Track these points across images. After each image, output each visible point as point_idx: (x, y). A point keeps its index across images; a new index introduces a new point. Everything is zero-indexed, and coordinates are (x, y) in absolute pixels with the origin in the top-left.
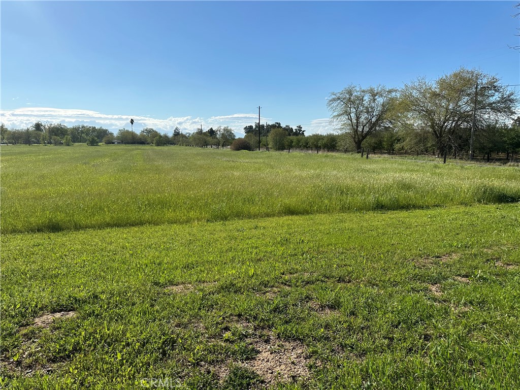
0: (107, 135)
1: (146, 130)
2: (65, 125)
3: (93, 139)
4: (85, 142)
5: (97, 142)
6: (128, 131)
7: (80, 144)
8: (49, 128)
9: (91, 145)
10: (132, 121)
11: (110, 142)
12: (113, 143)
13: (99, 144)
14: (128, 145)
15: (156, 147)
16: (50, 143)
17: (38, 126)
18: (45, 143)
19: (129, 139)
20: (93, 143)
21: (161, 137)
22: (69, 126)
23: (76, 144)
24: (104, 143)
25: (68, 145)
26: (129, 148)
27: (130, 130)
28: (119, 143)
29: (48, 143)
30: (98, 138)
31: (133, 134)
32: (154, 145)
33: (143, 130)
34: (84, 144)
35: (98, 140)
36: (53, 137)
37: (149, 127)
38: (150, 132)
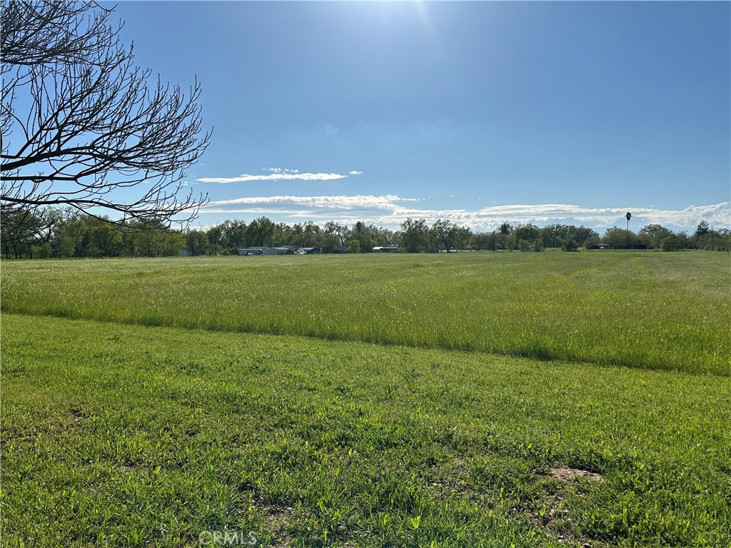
0: (590, 236)
1: (649, 228)
2: (536, 224)
3: (571, 242)
4: (559, 246)
5: (576, 247)
6: (620, 231)
7: (553, 249)
8: (517, 229)
9: (568, 251)
10: (629, 216)
11: (594, 247)
12: (598, 248)
13: (579, 249)
14: (619, 250)
15: (664, 253)
16: (516, 248)
17: (505, 228)
18: (510, 248)
19: (622, 242)
20: (570, 247)
21: (674, 236)
22: (541, 227)
23: (548, 249)
24: (585, 248)
25: (538, 251)
26: (622, 254)
27: (624, 228)
28: (606, 247)
29: (514, 249)
30: (578, 241)
31: (628, 234)
32: (661, 250)
33: (643, 228)
34: (557, 249)
35: (577, 244)
36: (521, 241)
37: (654, 223)
38: (655, 230)
